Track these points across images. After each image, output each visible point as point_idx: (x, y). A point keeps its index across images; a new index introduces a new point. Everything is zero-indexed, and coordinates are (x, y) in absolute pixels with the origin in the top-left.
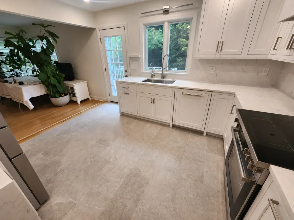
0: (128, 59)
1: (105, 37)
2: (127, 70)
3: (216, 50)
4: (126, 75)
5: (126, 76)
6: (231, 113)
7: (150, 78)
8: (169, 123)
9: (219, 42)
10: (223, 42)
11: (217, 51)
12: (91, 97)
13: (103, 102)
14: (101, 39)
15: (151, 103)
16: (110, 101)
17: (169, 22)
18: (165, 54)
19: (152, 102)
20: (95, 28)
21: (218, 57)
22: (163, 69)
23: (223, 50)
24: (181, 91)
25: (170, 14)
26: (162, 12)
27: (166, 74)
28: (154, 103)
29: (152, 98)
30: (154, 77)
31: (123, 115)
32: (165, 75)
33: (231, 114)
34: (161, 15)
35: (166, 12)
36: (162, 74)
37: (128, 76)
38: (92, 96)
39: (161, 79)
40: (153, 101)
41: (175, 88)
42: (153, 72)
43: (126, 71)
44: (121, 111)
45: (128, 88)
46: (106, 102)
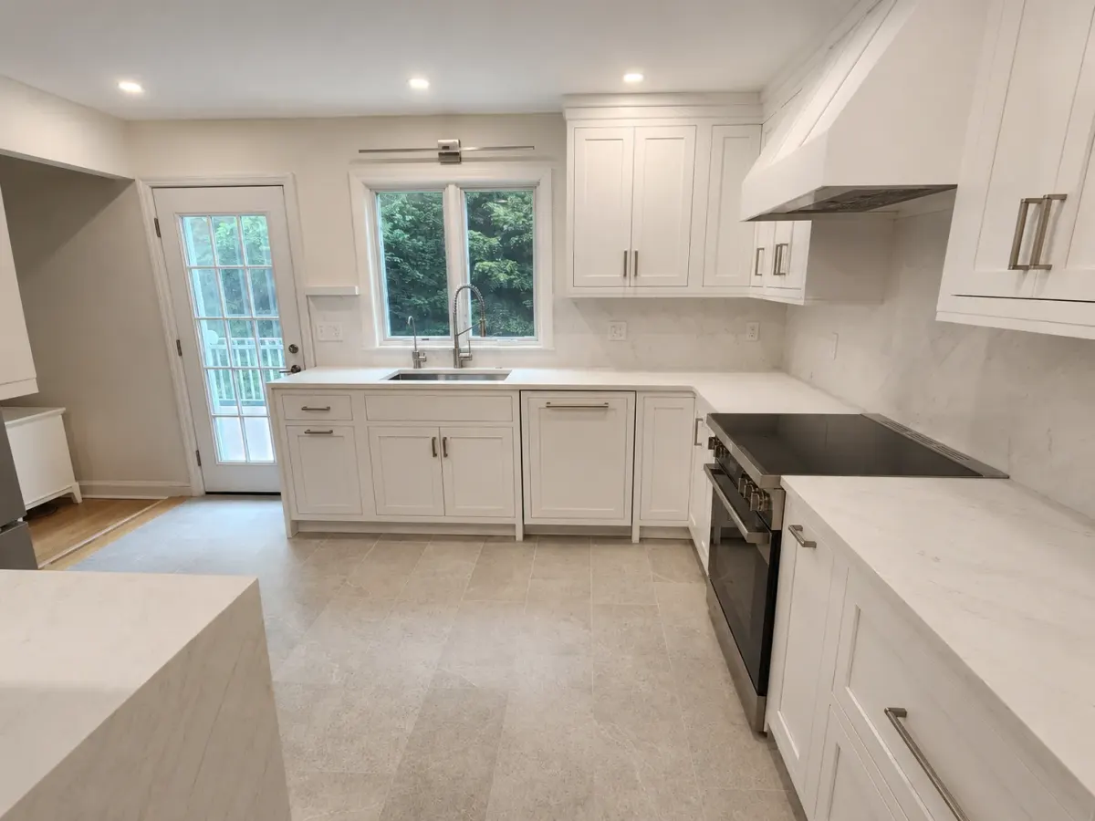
0: (302, 299)
1: (182, 215)
2: (298, 345)
3: (623, 273)
4: (294, 367)
5: (295, 369)
6: (696, 444)
7: (410, 369)
8: (513, 526)
9: (626, 252)
10: (636, 253)
11: (625, 275)
12: (83, 490)
13: (165, 501)
14: (156, 221)
15: (435, 455)
16: (203, 493)
17: (463, 187)
18: (461, 285)
19: (439, 450)
20: (131, 177)
21: (629, 293)
22: (456, 336)
23: (642, 275)
24: (539, 400)
25: (463, 163)
26: (435, 155)
27: (470, 350)
28: (446, 455)
29: (438, 437)
30: (422, 364)
31: (301, 533)
32: (467, 354)
33: (698, 447)
34: (435, 164)
35: (450, 156)
36: (457, 351)
37: (302, 368)
38: (85, 483)
39: (453, 369)
40: (440, 448)
41: (520, 391)
42: (418, 347)
43: (294, 349)
44: (290, 516)
45: (328, 409)
46: (180, 498)
